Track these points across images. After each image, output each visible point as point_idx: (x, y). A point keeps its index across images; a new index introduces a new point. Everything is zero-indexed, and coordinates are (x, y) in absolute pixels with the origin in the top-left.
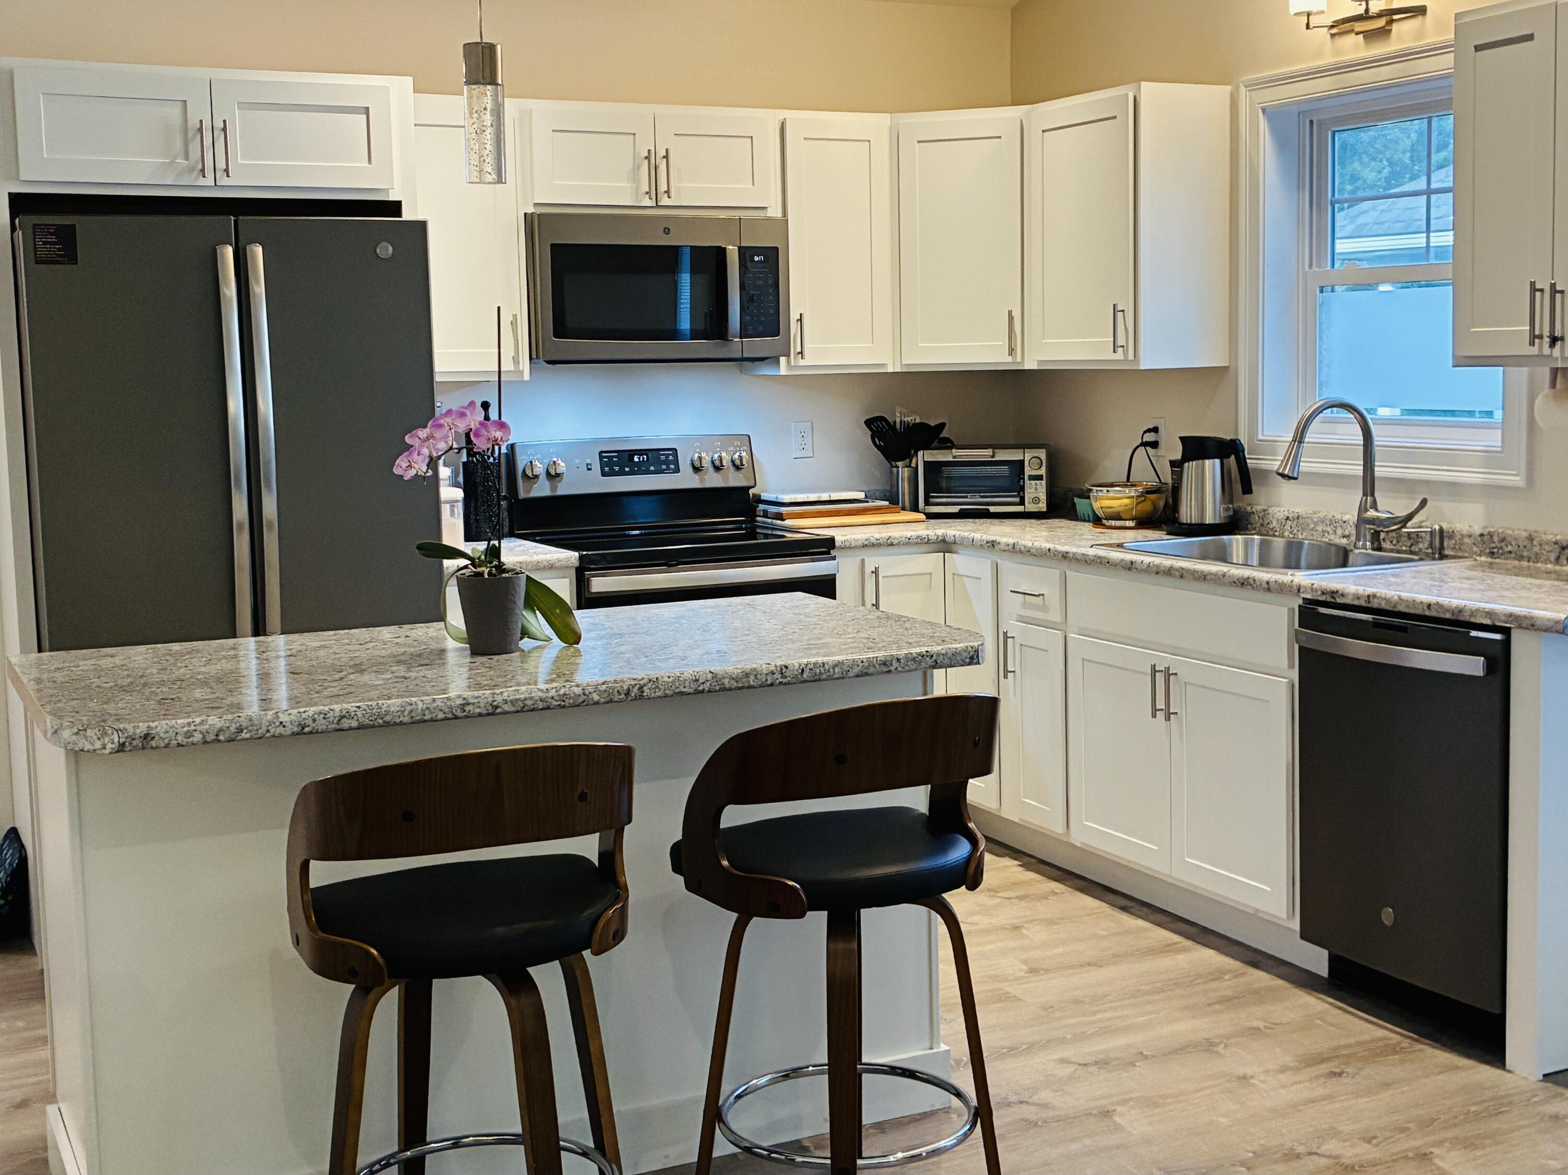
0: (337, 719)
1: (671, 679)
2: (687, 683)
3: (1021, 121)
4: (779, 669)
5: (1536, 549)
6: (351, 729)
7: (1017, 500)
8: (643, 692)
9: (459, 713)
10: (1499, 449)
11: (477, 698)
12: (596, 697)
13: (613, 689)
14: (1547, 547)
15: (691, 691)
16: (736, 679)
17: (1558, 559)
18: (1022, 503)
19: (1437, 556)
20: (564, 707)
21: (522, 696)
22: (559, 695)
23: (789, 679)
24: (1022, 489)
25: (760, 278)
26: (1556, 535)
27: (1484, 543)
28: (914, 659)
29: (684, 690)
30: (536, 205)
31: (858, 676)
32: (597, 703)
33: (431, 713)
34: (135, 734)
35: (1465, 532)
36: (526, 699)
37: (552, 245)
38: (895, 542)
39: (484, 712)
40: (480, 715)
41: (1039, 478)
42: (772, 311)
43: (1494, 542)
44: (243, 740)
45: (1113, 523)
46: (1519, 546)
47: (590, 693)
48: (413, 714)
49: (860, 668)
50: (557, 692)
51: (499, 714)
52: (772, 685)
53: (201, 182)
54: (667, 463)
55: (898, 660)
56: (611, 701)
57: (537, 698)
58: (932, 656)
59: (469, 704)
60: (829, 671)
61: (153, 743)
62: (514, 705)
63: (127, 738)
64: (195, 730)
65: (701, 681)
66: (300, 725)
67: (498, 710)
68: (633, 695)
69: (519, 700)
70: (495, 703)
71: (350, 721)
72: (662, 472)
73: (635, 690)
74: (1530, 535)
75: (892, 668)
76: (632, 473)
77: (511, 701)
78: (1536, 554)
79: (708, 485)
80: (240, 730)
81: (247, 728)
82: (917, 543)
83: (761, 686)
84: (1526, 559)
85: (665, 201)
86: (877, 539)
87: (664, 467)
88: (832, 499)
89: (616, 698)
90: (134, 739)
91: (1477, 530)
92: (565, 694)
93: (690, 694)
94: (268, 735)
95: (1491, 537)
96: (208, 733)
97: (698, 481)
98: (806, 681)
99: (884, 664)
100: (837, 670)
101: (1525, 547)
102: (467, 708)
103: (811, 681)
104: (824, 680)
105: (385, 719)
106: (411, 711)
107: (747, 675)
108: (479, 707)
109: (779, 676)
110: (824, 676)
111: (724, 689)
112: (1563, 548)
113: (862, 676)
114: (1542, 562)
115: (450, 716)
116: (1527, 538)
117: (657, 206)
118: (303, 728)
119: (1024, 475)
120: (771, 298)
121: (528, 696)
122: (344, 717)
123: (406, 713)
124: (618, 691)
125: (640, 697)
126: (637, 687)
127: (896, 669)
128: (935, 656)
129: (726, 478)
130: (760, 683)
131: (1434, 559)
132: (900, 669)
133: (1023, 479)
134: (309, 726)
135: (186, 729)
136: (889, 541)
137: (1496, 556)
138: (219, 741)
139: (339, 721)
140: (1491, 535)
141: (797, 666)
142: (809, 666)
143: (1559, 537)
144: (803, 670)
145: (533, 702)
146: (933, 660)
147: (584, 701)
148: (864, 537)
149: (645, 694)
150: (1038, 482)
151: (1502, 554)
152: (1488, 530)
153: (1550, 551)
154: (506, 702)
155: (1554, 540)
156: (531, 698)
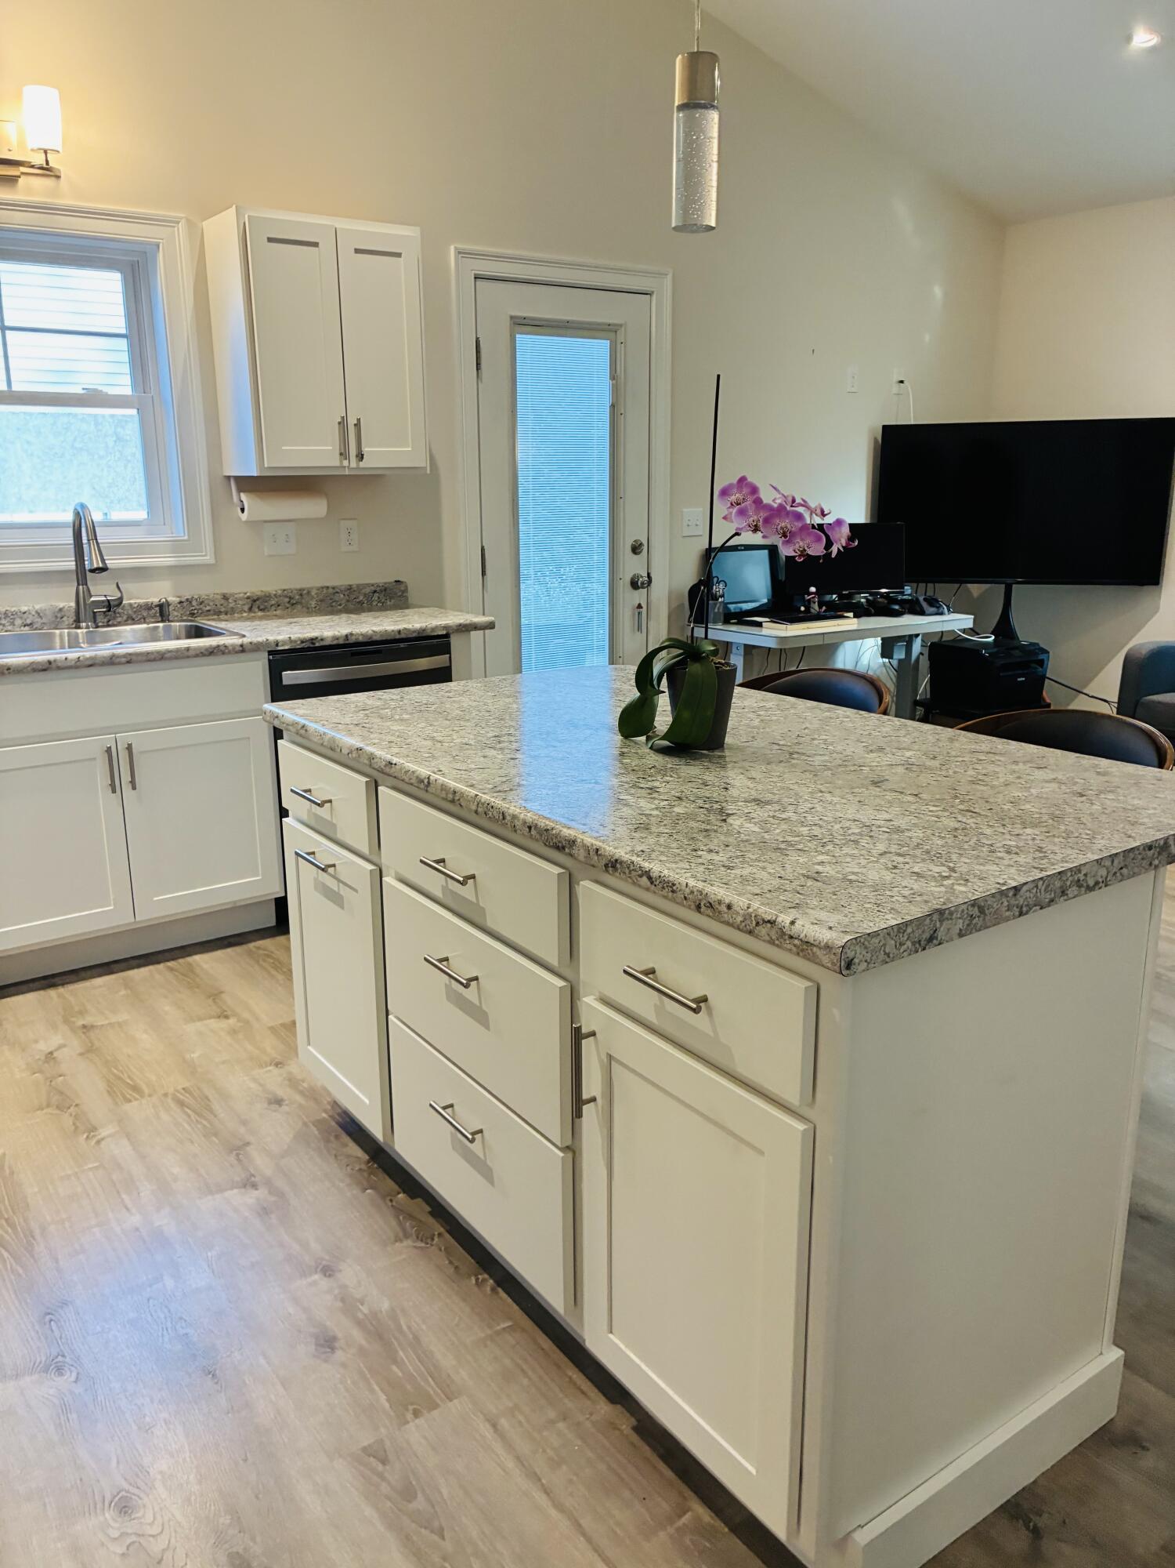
5: (231, 605)
10: (185, 538)
14: (241, 602)
17: (250, 609)
26: (246, 593)
78: (232, 608)
101: (222, 605)
112: (255, 601)
140: (189, 601)
143: (248, 594)
152: (186, 598)
153: (244, 605)
155: (245, 596)
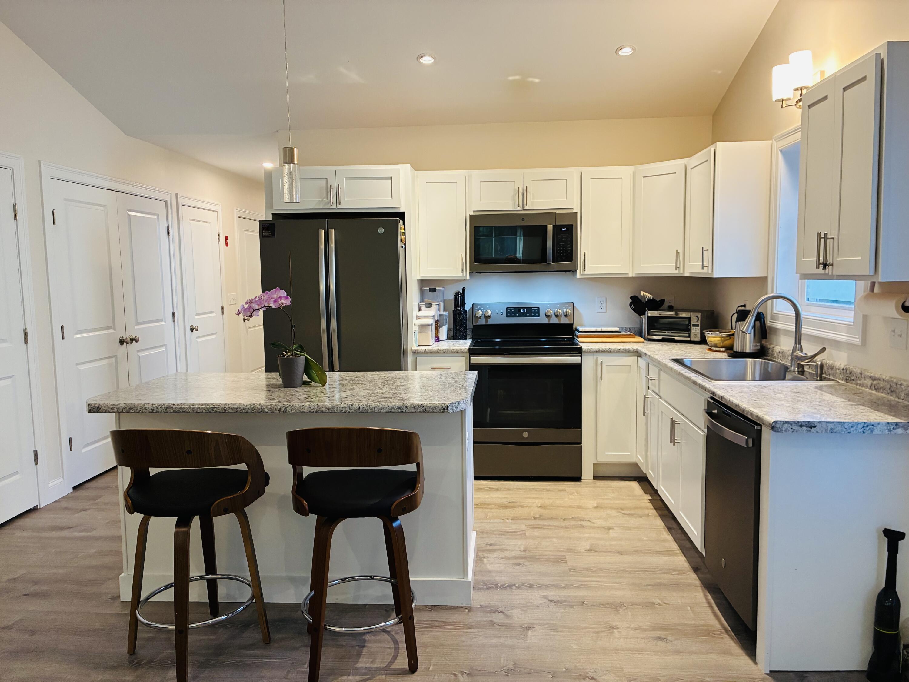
0: (165, 409)
1: (299, 406)
2: (306, 408)
3: (686, 165)
4: (348, 406)
5: (863, 380)
6: (171, 413)
7: (687, 335)
8: (286, 410)
9: (211, 411)
10: (852, 324)
11: (218, 406)
12: (266, 410)
13: (274, 408)
14: (867, 379)
15: (308, 412)
16: (328, 409)
18: (689, 337)
19: (818, 378)
20: (253, 413)
21: (236, 407)
22: (251, 408)
23: (353, 411)
24: (689, 330)
25: (564, 238)
27: (844, 374)
28: (414, 408)
29: (304, 411)
30: (474, 211)
31: (386, 412)
32: (267, 413)
33: (200, 409)
34: (94, 407)
35: (837, 367)
36: (237, 408)
37: (475, 227)
38: (612, 351)
39: (221, 411)
40: (220, 412)
41: (697, 326)
42: (569, 251)
43: (847, 374)
44: (132, 412)
45: (715, 349)
46: (856, 377)
47: (264, 408)
48: (194, 410)
49: (387, 409)
50: (250, 406)
51: (227, 413)
52: (345, 412)
53: (332, 207)
54: (535, 313)
55: (406, 407)
56: (273, 413)
57: (242, 408)
58: (423, 407)
59: (215, 408)
60: (372, 409)
61: (100, 410)
62: (233, 410)
63: (91, 408)
64: (115, 408)
65: (312, 408)
66: (152, 409)
67: (227, 411)
68: (282, 411)
69: (235, 408)
70: (225, 408)
71: (170, 410)
72: (532, 316)
73: (283, 409)
74: (861, 371)
75: (404, 411)
76: (519, 316)
77: (232, 408)
78: (863, 382)
79: (551, 322)
80: (130, 409)
81: (133, 408)
82: (623, 352)
83: (340, 413)
84: (859, 385)
85: (526, 208)
86: (603, 349)
87: (533, 314)
88: (603, 330)
89: (275, 412)
90: (94, 408)
91: (842, 366)
92: (253, 408)
93: (308, 413)
94: (140, 412)
95: (847, 371)
96: (119, 409)
97: (547, 321)
98: (361, 412)
99: (399, 408)
100: (376, 409)
101: (859, 378)
102: (215, 409)
103: (363, 413)
104: (369, 413)
105: (183, 410)
106: (193, 408)
107: (333, 407)
108: (219, 409)
109: (348, 409)
110: (370, 411)
111: (322, 412)
112: (873, 381)
113: (388, 412)
114: (865, 387)
115: (208, 411)
116: (860, 373)
117: (523, 210)
118: (153, 411)
119: (690, 324)
120: (569, 246)
121: (238, 407)
122: (168, 408)
123: (191, 409)
124: (276, 409)
125: (285, 412)
126: (284, 408)
127: (405, 411)
128: (425, 407)
129: (560, 320)
130: (339, 411)
131: (817, 380)
132: (407, 411)
133: (690, 325)
134: (155, 410)
135: (111, 407)
136: (609, 350)
137: (848, 381)
138: (124, 412)
139: (166, 409)
140: (847, 369)
141: (357, 405)
142: (363, 406)
144: (359, 407)
145: (240, 410)
146: (424, 408)
147: (261, 411)
148: (597, 347)
149: (287, 411)
150: (697, 327)
151: (850, 380)
152: (846, 367)
153: (868, 381)
154: (229, 408)
155: (870, 375)
156: (240, 408)
